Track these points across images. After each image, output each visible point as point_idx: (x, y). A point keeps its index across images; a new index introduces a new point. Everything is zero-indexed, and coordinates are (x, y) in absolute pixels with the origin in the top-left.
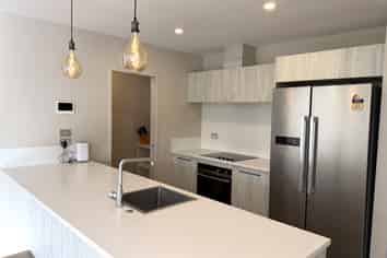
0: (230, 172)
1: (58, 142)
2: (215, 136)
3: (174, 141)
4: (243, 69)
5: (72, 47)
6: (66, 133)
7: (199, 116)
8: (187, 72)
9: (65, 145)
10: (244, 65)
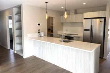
0: (73, 37)
1: (38, 32)
2: (67, 30)
3: (58, 32)
4: (75, 15)
5: (47, 13)
6: (39, 30)
7: (63, 25)
8: (61, 16)
9: (39, 33)
10: (75, 14)
